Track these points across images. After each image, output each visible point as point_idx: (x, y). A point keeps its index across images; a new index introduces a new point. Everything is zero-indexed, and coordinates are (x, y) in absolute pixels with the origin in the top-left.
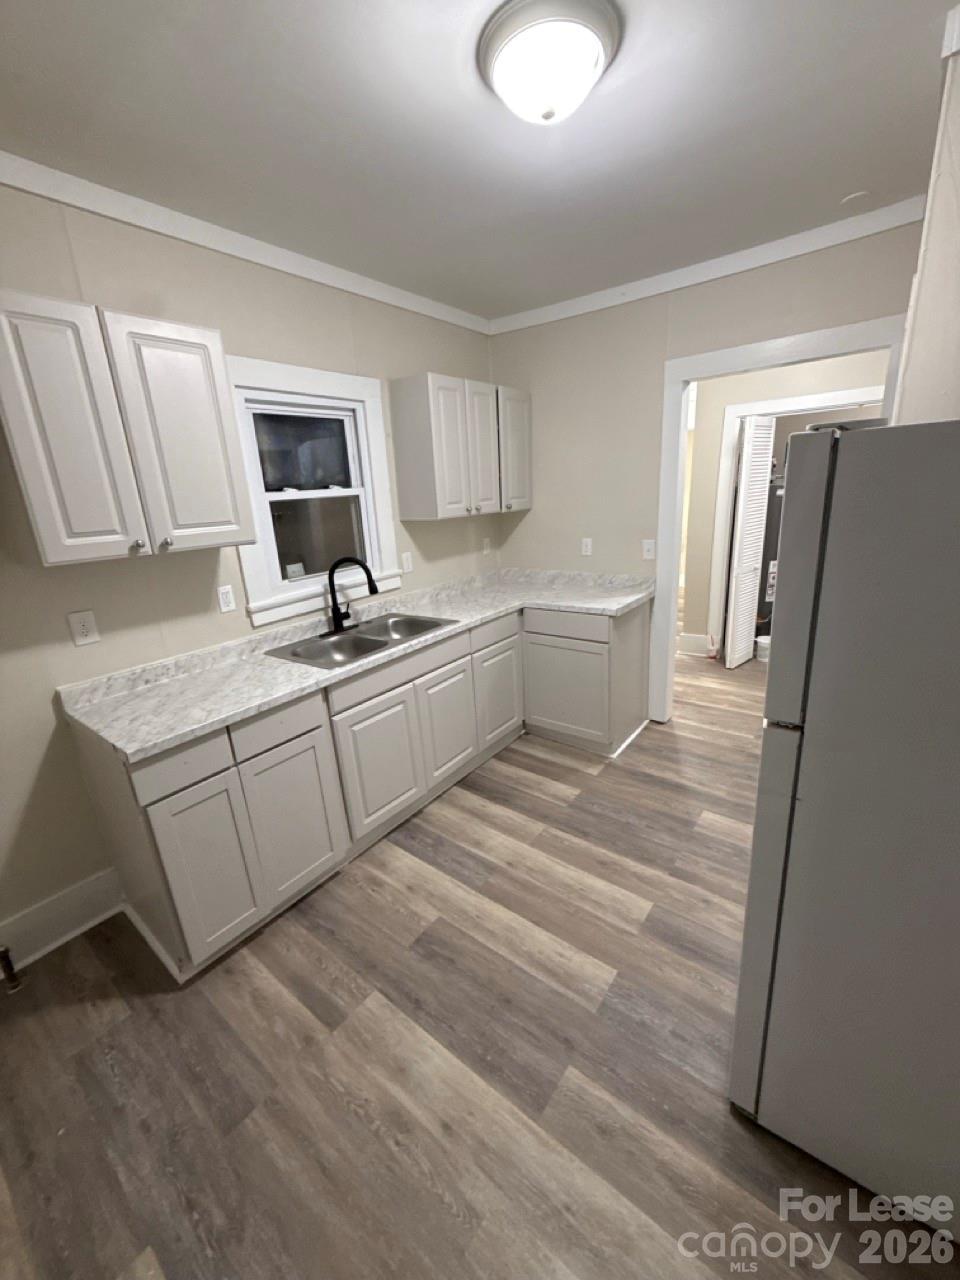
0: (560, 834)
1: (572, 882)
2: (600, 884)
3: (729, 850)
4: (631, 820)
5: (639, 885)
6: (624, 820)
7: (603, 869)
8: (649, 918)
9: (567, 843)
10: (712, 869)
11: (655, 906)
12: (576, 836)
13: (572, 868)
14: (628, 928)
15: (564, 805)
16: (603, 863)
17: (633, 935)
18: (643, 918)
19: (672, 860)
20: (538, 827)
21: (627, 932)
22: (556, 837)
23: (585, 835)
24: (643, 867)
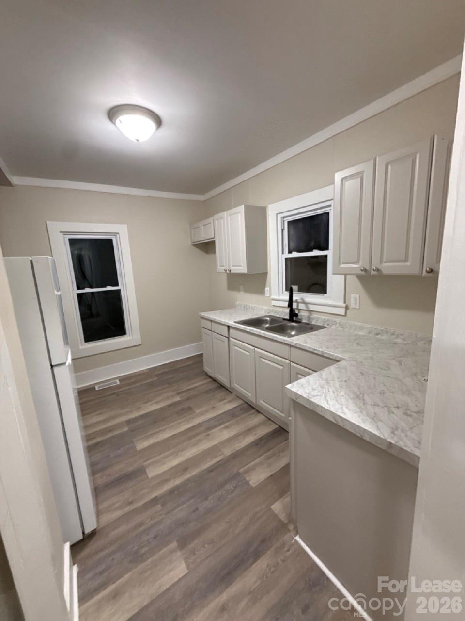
0: (218, 459)
1: (183, 453)
2: (175, 462)
3: (143, 551)
4: (207, 502)
5: (163, 479)
6: (210, 498)
7: (184, 468)
8: (145, 472)
9: (208, 460)
10: (141, 524)
11: (148, 478)
12: (211, 466)
13: (191, 456)
14: (148, 462)
15: (241, 470)
16: (186, 469)
17: (144, 462)
18: (147, 470)
19: (163, 505)
20: (228, 452)
21: (147, 460)
22: (216, 457)
23: (210, 470)
24: (170, 487)
